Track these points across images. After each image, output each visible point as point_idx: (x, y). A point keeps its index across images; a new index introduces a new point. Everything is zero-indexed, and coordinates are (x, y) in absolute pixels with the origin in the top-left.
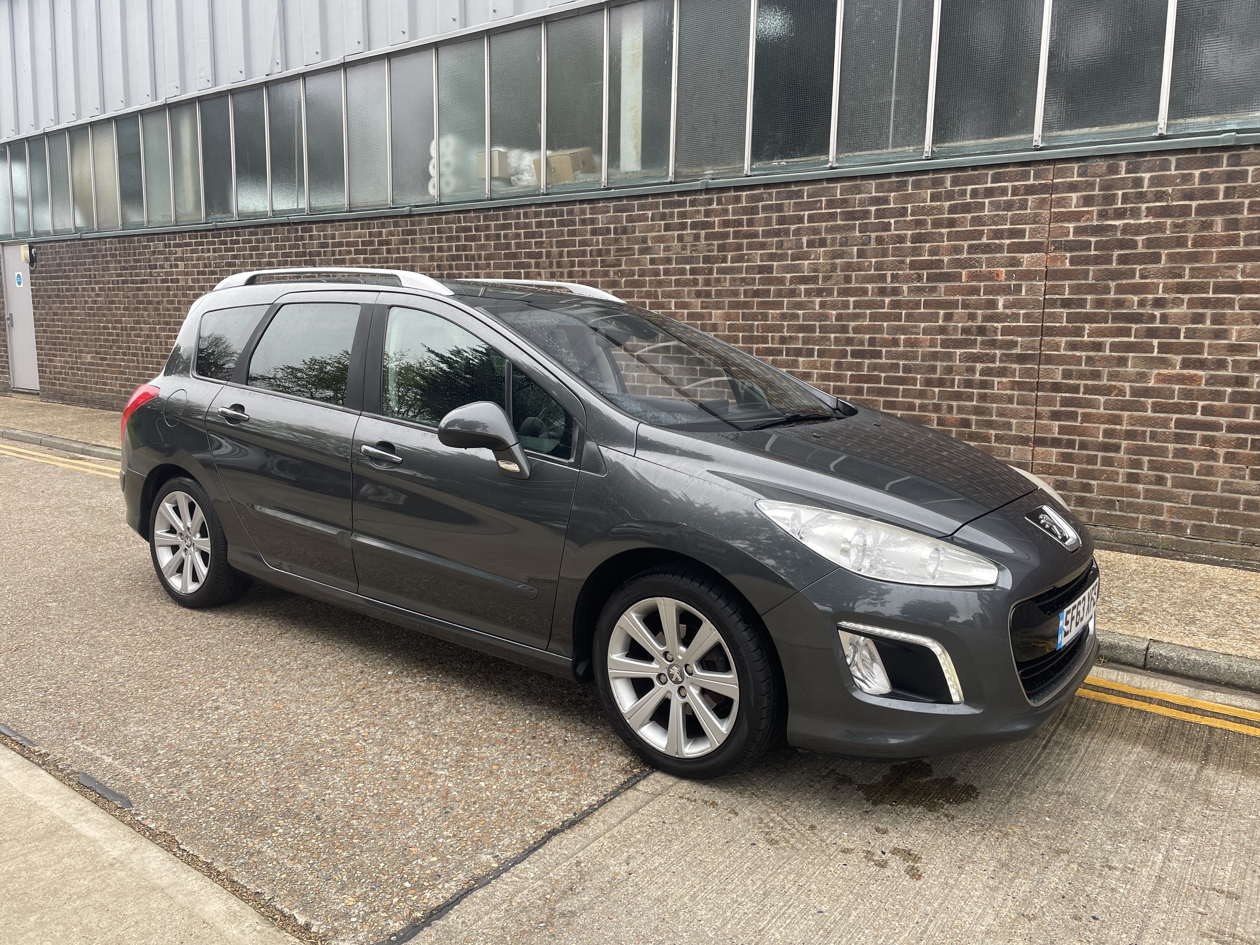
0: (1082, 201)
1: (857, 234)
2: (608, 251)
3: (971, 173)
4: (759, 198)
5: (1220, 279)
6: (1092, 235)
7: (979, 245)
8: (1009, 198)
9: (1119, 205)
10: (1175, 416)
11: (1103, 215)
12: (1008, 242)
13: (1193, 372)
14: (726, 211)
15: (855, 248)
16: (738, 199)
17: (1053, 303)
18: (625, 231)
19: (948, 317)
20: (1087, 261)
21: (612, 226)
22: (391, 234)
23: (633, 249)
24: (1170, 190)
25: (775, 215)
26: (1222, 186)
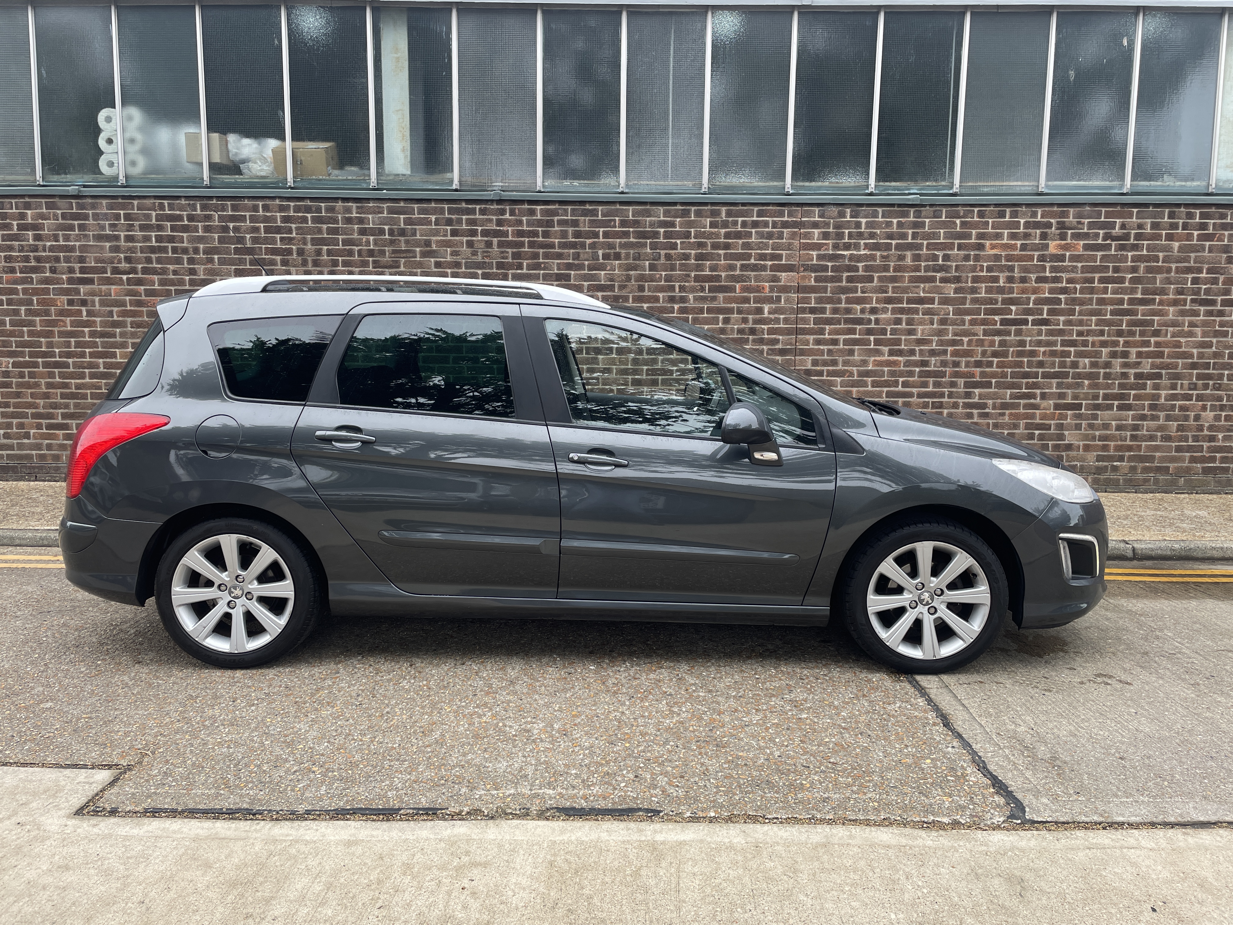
0: (821, 236)
1: (649, 250)
2: (383, 253)
3: (741, 208)
4: (554, 213)
5: (910, 295)
6: (829, 261)
7: (749, 265)
8: (770, 229)
9: (846, 241)
10: (885, 389)
11: (836, 247)
12: (770, 263)
13: (895, 358)
14: (520, 223)
15: (647, 263)
16: (532, 212)
17: (803, 311)
18: (402, 233)
19: (726, 321)
20: (826, 279)
21: (386, 227)
22: (43, 217)
23: (415, 252)
24: (878, 231)
25: (570, 230)
26: (910, 231)
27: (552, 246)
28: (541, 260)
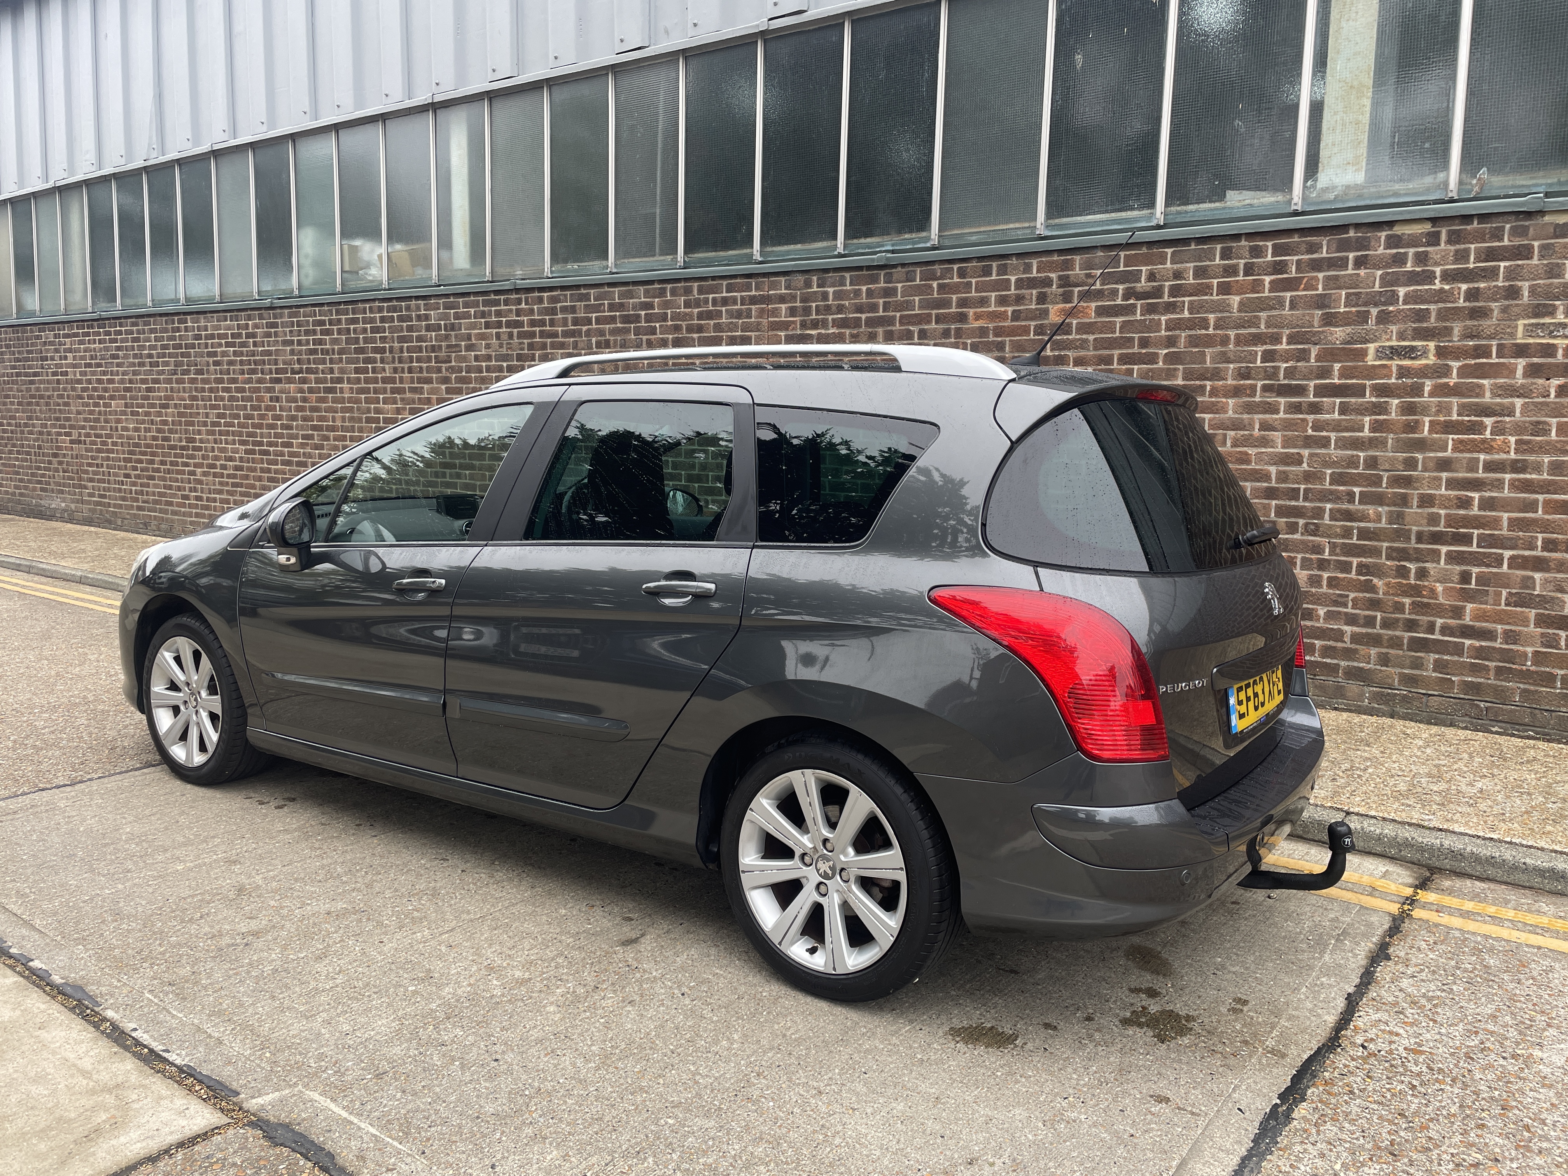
0: (789, 311)
1: (633, 337)
3: (711, 282)
4: (557, 300)
8: (739, 307)
9: (814, 317)
11: (803, 325)
14: (533, 312)
16: (540, 300)
18: (453, 327)
21: (442, 323)
22: (256, 326)
23: (461, 346)
24: (847, 303)
25: (570, 317)
26: (881, 301)
27: (557, 335)
28: (549, 351)
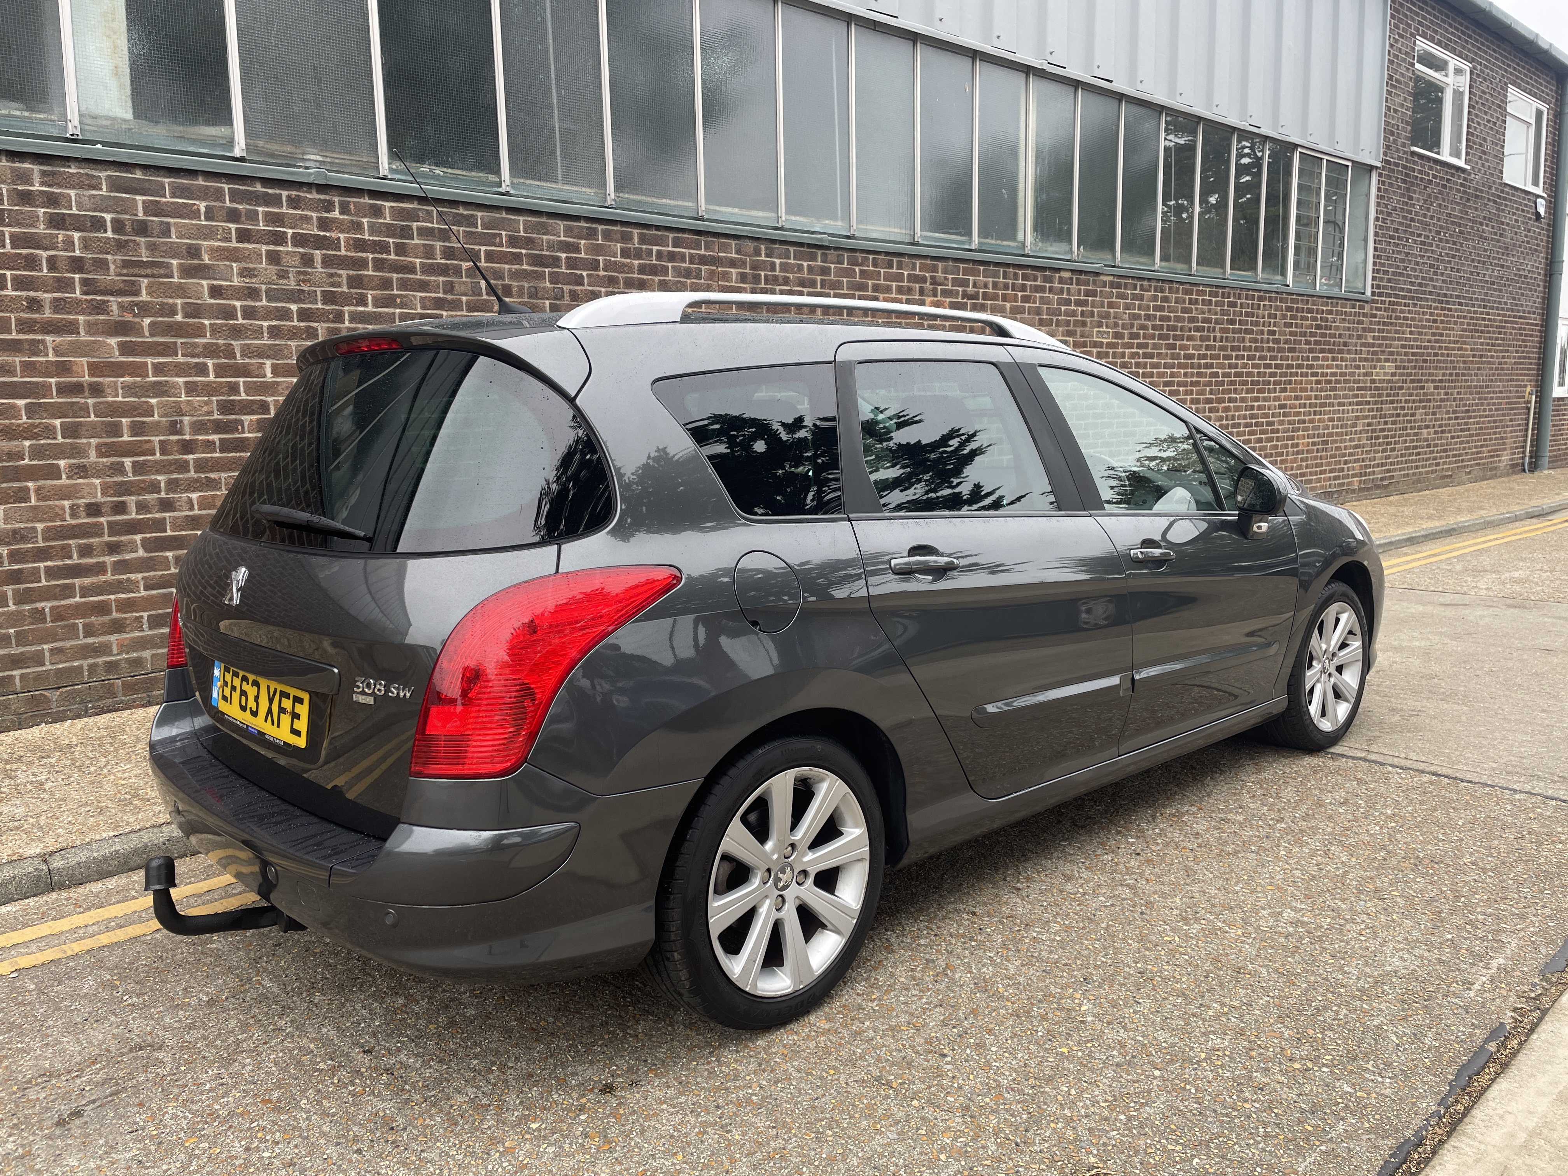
0: (738, 277)
1: (548, 284)
2: (102, 265)
3: (655, 232)
4: (411, 216)
8: (687, 265)
9: (762, 285)
14: (358, 227)
15: (547, 303)
16: (377, 212)
18: (142, 229)
21: (108, 217)
23: (168, 266)
24: (791, 276)
25: (438, 245)
27: (411, 269)
28: (395, 292)
